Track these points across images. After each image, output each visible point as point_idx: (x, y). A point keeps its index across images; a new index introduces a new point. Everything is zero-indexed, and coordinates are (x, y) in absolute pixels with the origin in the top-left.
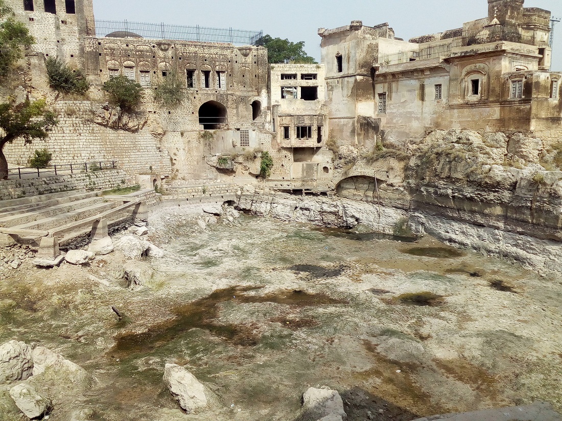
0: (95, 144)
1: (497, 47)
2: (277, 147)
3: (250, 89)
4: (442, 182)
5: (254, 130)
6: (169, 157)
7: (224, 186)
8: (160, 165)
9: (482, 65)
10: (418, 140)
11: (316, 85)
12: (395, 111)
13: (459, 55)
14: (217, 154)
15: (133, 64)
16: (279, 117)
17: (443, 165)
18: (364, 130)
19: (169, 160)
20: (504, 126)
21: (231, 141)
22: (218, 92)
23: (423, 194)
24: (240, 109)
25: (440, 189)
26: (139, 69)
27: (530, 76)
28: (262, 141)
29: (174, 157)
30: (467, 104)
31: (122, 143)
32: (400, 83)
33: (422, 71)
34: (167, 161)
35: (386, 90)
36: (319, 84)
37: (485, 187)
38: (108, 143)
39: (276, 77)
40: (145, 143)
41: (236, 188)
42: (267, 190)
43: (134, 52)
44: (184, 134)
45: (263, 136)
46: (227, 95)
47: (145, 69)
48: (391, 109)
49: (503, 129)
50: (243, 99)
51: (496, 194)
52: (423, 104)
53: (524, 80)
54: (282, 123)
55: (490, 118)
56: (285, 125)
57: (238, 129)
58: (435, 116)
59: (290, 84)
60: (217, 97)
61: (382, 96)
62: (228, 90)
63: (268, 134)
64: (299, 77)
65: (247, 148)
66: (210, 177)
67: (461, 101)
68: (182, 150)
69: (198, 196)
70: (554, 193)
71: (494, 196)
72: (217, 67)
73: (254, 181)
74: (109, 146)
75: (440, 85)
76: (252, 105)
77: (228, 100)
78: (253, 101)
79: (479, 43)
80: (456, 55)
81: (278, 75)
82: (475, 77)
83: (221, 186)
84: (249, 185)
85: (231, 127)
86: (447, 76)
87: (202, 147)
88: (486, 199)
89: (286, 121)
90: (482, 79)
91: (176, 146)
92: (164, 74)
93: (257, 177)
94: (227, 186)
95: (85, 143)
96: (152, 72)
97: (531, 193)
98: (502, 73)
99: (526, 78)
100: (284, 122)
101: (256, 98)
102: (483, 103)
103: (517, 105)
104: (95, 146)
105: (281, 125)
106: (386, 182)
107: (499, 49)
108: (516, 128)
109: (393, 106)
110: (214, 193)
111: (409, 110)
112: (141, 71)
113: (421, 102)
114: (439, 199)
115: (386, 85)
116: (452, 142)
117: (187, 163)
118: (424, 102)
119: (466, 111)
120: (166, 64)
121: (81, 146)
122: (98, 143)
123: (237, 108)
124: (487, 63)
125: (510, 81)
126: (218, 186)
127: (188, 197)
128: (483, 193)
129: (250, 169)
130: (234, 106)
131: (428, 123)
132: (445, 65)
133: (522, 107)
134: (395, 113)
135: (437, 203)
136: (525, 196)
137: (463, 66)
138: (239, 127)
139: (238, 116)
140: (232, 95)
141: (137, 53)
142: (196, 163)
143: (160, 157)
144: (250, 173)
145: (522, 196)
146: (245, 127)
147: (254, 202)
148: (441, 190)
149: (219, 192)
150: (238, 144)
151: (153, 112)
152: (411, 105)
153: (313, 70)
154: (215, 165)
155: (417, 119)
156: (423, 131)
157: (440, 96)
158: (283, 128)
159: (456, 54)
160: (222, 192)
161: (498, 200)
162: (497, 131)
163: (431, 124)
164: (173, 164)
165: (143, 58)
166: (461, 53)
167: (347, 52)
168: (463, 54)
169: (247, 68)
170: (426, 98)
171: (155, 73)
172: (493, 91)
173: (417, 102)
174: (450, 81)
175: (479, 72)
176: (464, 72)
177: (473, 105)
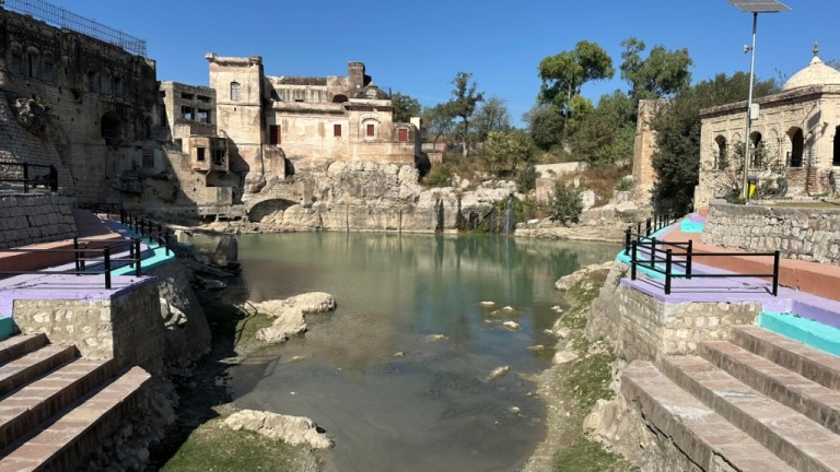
1: (388, 104)
2: (189, 169)
5: (160, 150)
6: (71, 176)
9: (376, 115)
10: (322, 169)
11: (209, 109)
12: (292, 142)
13: (356, 104)
14: (119, 175)
15: (37, 51)
16: (191, 137)
19: (71, 179)
20: (395, 159)
21: (131, 160)
22: (116, 102)
24: (137, 125)
26: (43, 60)
28: (170, 162)
29: (77, 177)
30: (365, 142)
32: (298, 119)
33: (322, 112)
34: (71, 183)
35: (281, 123)
36: (212, 109)
39: (177, 94)
43: (39, 37)
44: (88, 148)
45: (170, 157)
46: (125, 107)
47: (50, 60)
48: (288, 140)
49: (394, 162)
50: (138, 114)
51: (405, 205)
52: (323, 139)
54: (194, 143)
55: (384, 153)
56: (199, 147)
57: (140, 148)
58: (336, 150)
59: (189, 104)
60: (116, 108)
61: (275, 129)
62: (124, 100)
64: (196, 98)
65: (150, 170)
66: (115, 202)
67: (360, 140)
68: (84, 168)
72: (115, 73)
73: (163, 207)
75: (340, 126)
76: (145, 121)
77: (126, 112)
78: (146, 116)
79: (371, 99)
80: (354, 105)
81: (179, 93)
82: (371, 122)
84: (158, 212)
85: (131, 144)
86: (347, 119)
87: (104, 166)
89: (202, 143)
90: (377, 125)
91: (78, 162)
92: (66, 69)
93: (166, 201)
96: (55, 66)
98: (392, 123)
99: (409, 128)
100: (199, 143)
101: (149, 114)
102: (379, 142)
105: (193, 146)
106: (300, 204)
108: (404, 161)
109: (290, 138)
111: (308, 143)
112: (45, 63)
113: (321, 137)
115: (281, 119)
116: (358, 170)
119: (364, 148)
123: (134, 122)
124: (380, 114)
125: (398, 129)
129: (160, 193)
130: (132, 120)
131: (328, 154)
132: (346, 111)
133: (408, 147)
134: (292, 144)
137: (361, 115)
138: (140, 145)
139: (136, 132)
140: (130, 107)
141: (41, 39)
142: (98, 185)
143: (66, 175)
144: (160, 198)
146: (147, 145)
150: (140, 165)
151: (57, 117)
152: (310, 138)
153: (207, 93)
154: (119, 188)
155: (317, 151)
156: (325, 161)
157: (340, 134)
158: (196, 149)
159: (353, 103)
162: (390, 163)
163: (332, 156)
164: (75, 185)
165: (48, 46)
166: (358, 103)
167: (247, 82)
168: (360, 105)
169: (137, 79)
170: (327, 134)
171: (58, 67)
172: (386, 134)
173: (317, 136)
174: (350, 124)
175: (374, 119)
176: (361, 119)
177: (370, 143)
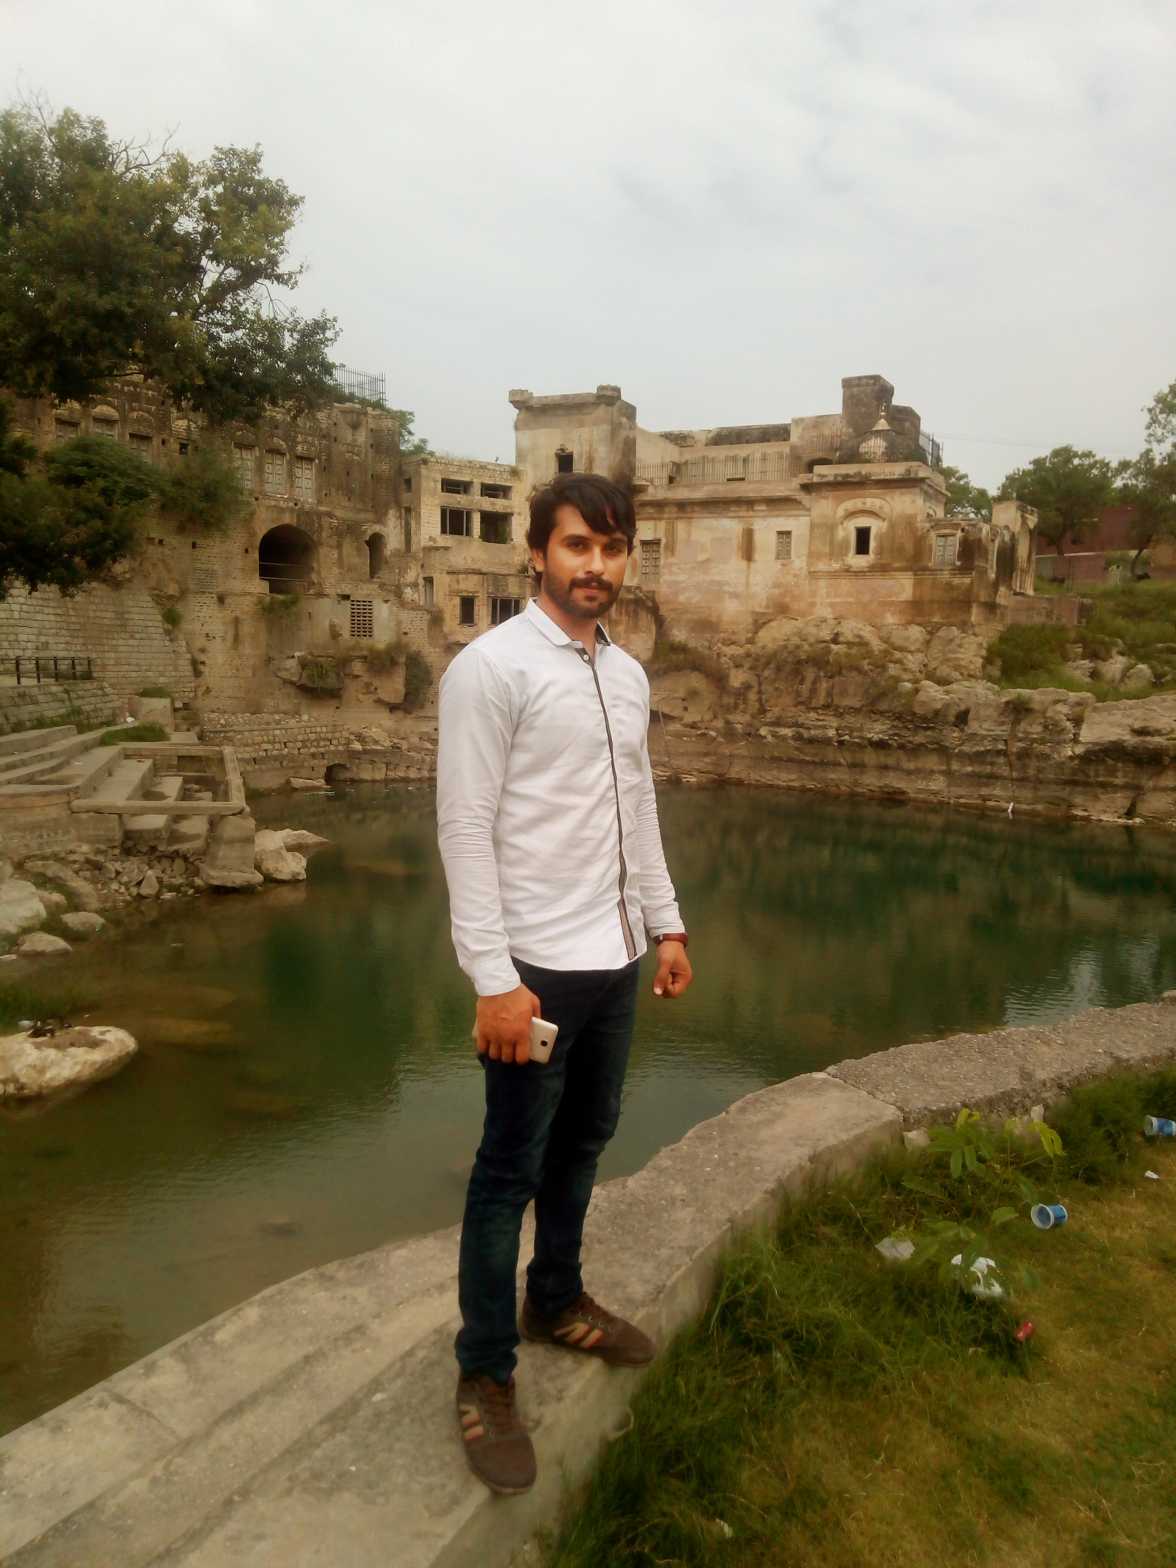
0: (46, 610)
1: (909, 471)
2: (442, 642)
3: (360, 506)
4: (813, 715)
5: (386, 601)
6: (188, 656)
7: (324, 729)
8: (174, 674)
9: (877, 502)
10: (743, 638)
11: (509, 511)
12: (682, 577)
13: (831, 478)
14: (297, 654)
15: (115, 415)
16: (449, 573)
17: (814, 683)
18: (627, 614)
19: (188, 662)
20: (921, 613)
21: (327, 623)
22: (299, 506)
23: (765, 741)
24: (344, 551)
25: (809, 729)
26: (129, 430)
27: (971, 528)
28: (405, 627)
29: (202, 657)
30: (847, 571)
31: (98, 614)
32: (695, 523)
33: (749, 503)
34: (186, 669)
35: (661, 534)
36: (516, 510)
37: (909, 721)
38: (71, 612)
39: (432, 484)
40: (142, 617)
41: (345, 734)
42: (415, 740)
43: (119, 386)
44: (228, 601)
45: (406, 616)
46: (320, 515)
47: (144, 430)
48: (671, 573)
49: (919, 619)
50: (351, 529)
51: (929, 733)
52: (749, 567)
53: (959, 534)
54: (455, 587)
55: (894, 599)
56: (465, 594)
57: (346, 597)
58: (776, 591)
59: (459, 503)
60: (298, 517)
61: (650, 548)
62: (320, 502)
63: (420, 612)
64: (476, 489)
65: (365, 642)
66: (283, 708)
67: (836, 566)
68: (218, 640)
69: (275, 753)
70: (1053, 725)
71: (926, 737)
72: (299, 448)
73: (386, 719)
74: (74, 619)
75: (788, 533)
76: (367, 543)
77: (321, 526)
78: (370, 532)
79: (868, 461)
80: (825, 480)
81: (435, 481)
82: (863, 522)
83: (318, 729)
84: (374, 730)
85: (327, 591)
86: (804, 516)
87: (263, 636)
88: (910, 742)
89: (469, 585)
90: (876, 527)
91: (206, 629)
92: (183, 446)
93: (393, 708)
94: (329, 730)
95: (25, 607)
96: (156, 441)
97: (1003, 728)
98: (918, 519)
99: (963, 530)
100: (463, 586)
101: (377, 528)
102: (881, 569)
103: (946, 576)
104: (46, 618)
105: (452, 593)
106: (682, 719)
107: (912, 475)
108: (943, 618)
109: (679, 569)
110: (307, 747)
111: (717, 578)
112: (132, 436)
113: (745, 563)
114: (808, 749)
115: (662, 525)
116: (824, 642)
117: (230, 674)
118: (753, 565)
119: (845, 584)
120: (189, 426)
121: (16, 615)
122: (51, 611)
123: (339, 546)
124: (888, 499)
125: (933, 534)
126: (313, 730)
127: (254, 755)
128: (904, 732)
129: (379, 691)
130: (333, 542)
131: (759, 604)
132: (801, 496)
133: (956, 581)
134: (682, 582)
135: (802, 757)
136: (992, 733)
137: (839, 501)
138: (347, 592)
139: (341, 566)
140: (330, 515)
141: (126, 389)
142: (249, 673)
143: (172, 655)
144: (379, 701)
145: (985, 733)
146: (365, 592)
147: (391, 767)
148: (812, 732)
149: (315, 743)
150: (346, 633)
151: (157, 541)
152: (721, 567)
153: (505, 477)
154: (294, 679)
155: (736, 595)
156: (750, 620)
157: (788, 553)
158: (457, 601)
159: (823, 476)
160: (322, 743)
161: (933, 743)
162: (910, 623)
163: (767, 607)
164: (197, 673)
165: (139, 402)
166: (836, 476)
167: (586, 448)
168: (840, 479)
169: (355, 458)
170: (757, 556)
171: (164, 442)
172: (901, 549)
173: (737, 563)
174: (813, 526)
175: (871, 513)
176: (841, 512)
177: (859, 574)
